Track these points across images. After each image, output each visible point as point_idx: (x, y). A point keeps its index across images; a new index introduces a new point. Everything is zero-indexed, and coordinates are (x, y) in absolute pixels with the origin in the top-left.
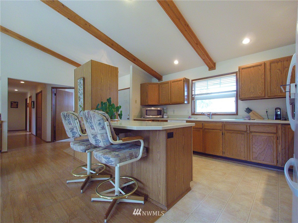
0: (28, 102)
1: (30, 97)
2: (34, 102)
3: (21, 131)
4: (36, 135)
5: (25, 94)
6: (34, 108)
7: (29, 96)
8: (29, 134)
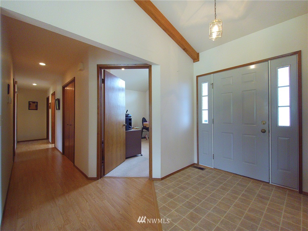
0: (50, 101)
1: (54, 94)
2: (59, 100)
3: (41, 141)
4: (63, 153)
5: (46, 91)
6: (59, 109)
7: (51, 92)
8: (53, 148)
